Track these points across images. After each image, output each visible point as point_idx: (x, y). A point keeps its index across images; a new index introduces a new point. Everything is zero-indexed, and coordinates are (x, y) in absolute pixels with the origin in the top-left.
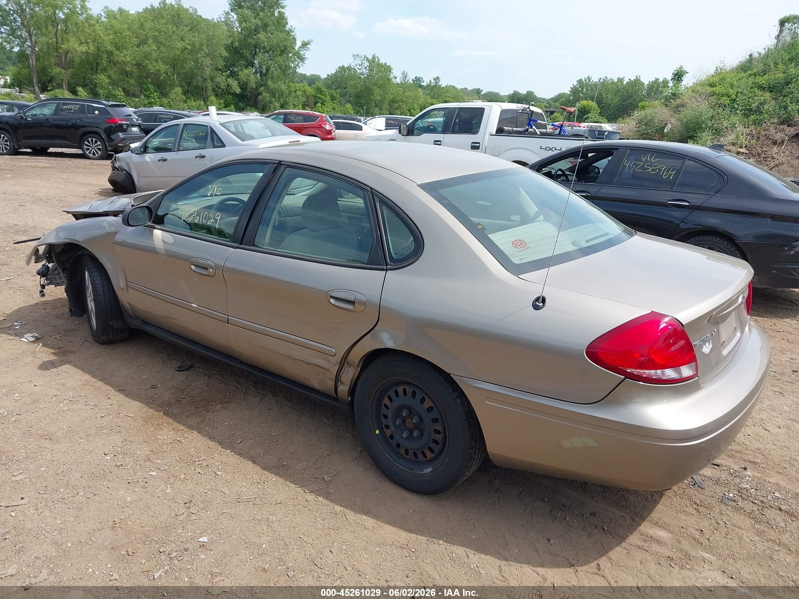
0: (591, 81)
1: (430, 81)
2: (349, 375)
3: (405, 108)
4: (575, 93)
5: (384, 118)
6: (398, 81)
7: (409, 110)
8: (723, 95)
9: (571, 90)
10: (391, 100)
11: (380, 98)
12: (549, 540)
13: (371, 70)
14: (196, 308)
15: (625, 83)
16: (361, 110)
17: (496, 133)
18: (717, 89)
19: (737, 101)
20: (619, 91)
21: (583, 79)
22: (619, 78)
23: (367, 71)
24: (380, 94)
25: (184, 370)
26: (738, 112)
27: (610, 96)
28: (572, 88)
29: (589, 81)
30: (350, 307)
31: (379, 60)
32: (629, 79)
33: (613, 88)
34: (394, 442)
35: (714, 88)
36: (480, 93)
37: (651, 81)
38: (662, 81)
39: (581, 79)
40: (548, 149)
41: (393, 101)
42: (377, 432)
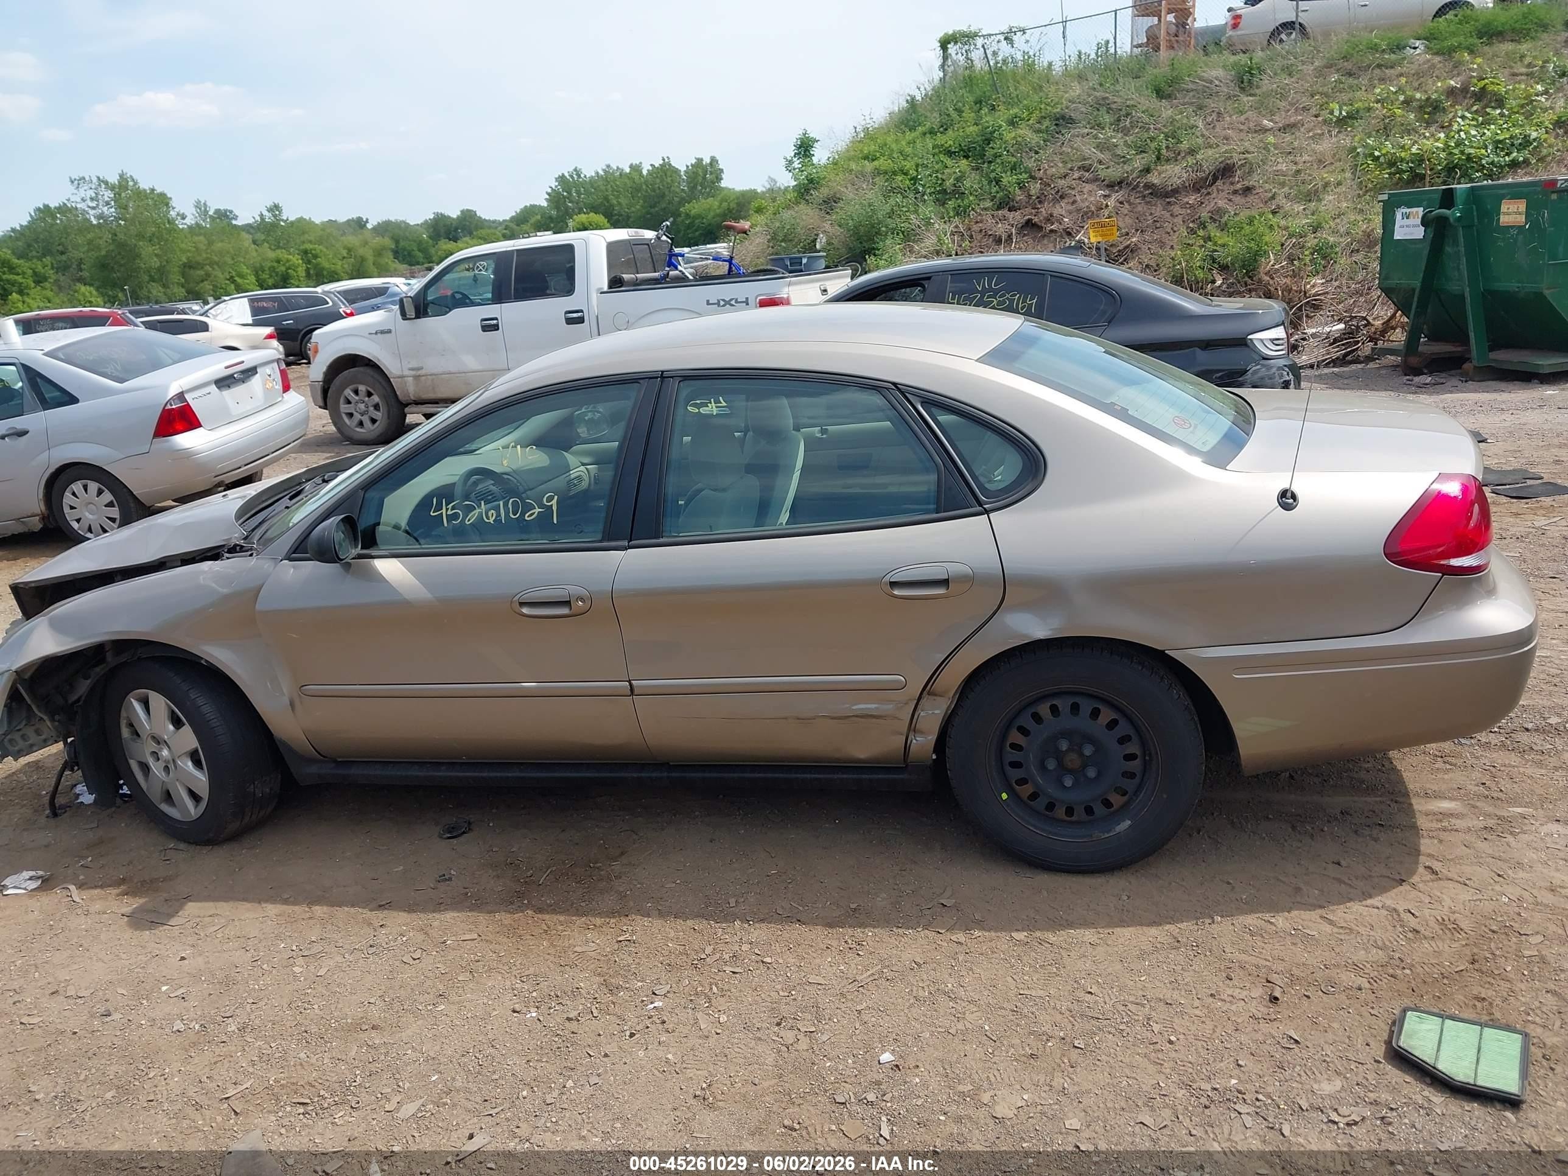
0: (582, 176)
1: (261, 215)
2: (934, 714)
3: (221, 276)
4: (557, 202)
5: (246, 299)
6: (190, 221)
7: (232, 280)
8: (894, 173)
9: (547, 197)
10: (185, 265)
11: (158, 264)
12: (1339, 864)
13: (122, 207)
14: (535, 688)
15: (645, 172)
16: (120, 295)
17: (610, 287)
18: (883, 163)
19: (921, 180)
20: (638, 189)
21: (567, 175)
22: (631, 165)
23: (113, 210)
24: (156, 255)
25: (464, 833)
26: (926, 197)
27: (624, 201)
28: (548, 194)
29: (579, 176)
30: (941, 591)
31: (136, 183)
32: (651, 165)
33: (625, 184)
34: (1040, 804)
35: (876, 163)
36: (365, 225)
37: (689, 164)
38: (708, 161)
39: (563, 174)
40: (722, 303)
41: (189, 266)
42: (1004, 796)
